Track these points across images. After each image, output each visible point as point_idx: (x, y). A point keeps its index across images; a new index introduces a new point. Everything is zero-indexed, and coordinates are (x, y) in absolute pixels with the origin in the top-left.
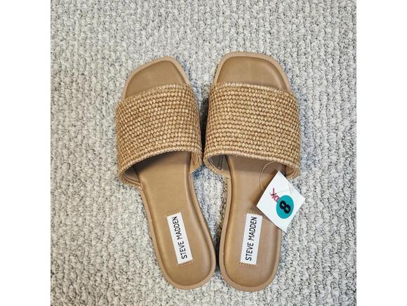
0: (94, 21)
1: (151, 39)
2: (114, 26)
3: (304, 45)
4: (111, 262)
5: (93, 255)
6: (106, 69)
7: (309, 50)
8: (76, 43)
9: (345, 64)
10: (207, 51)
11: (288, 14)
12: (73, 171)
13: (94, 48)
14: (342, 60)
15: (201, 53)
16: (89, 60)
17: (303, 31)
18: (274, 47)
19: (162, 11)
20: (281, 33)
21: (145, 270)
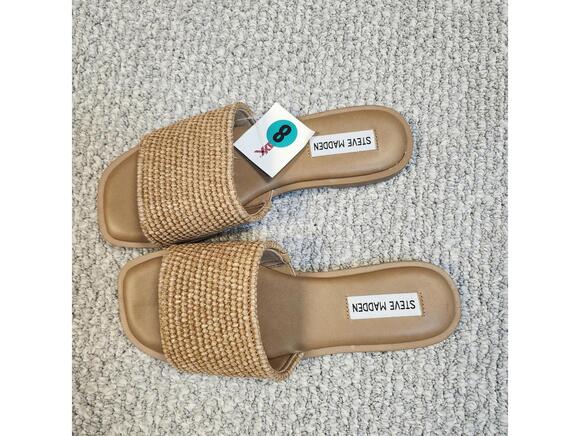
3: (353, 28)
6: (89, 28)
7: (359, 35)
9: (402, 57)
10: (227, 19)
14: (399, 53)
15: (218, 22)
17: (354, 11)
18: (315, 26)
20: (326, 10)
21: (100, 303)
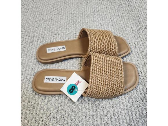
0: (50, 23)
1: (71, 27)
2: (57, 24)
4: (49, 112)
5: (39, 109)
8: (42, 28)
11: (117, 21)
12: (34, 71)
13: (49, 30)
16: (46, 33)
19: (75, 20)
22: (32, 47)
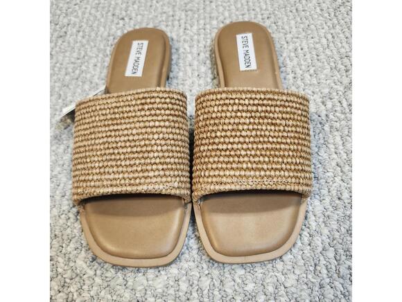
13: (106, 9)
22: (62, 47)
